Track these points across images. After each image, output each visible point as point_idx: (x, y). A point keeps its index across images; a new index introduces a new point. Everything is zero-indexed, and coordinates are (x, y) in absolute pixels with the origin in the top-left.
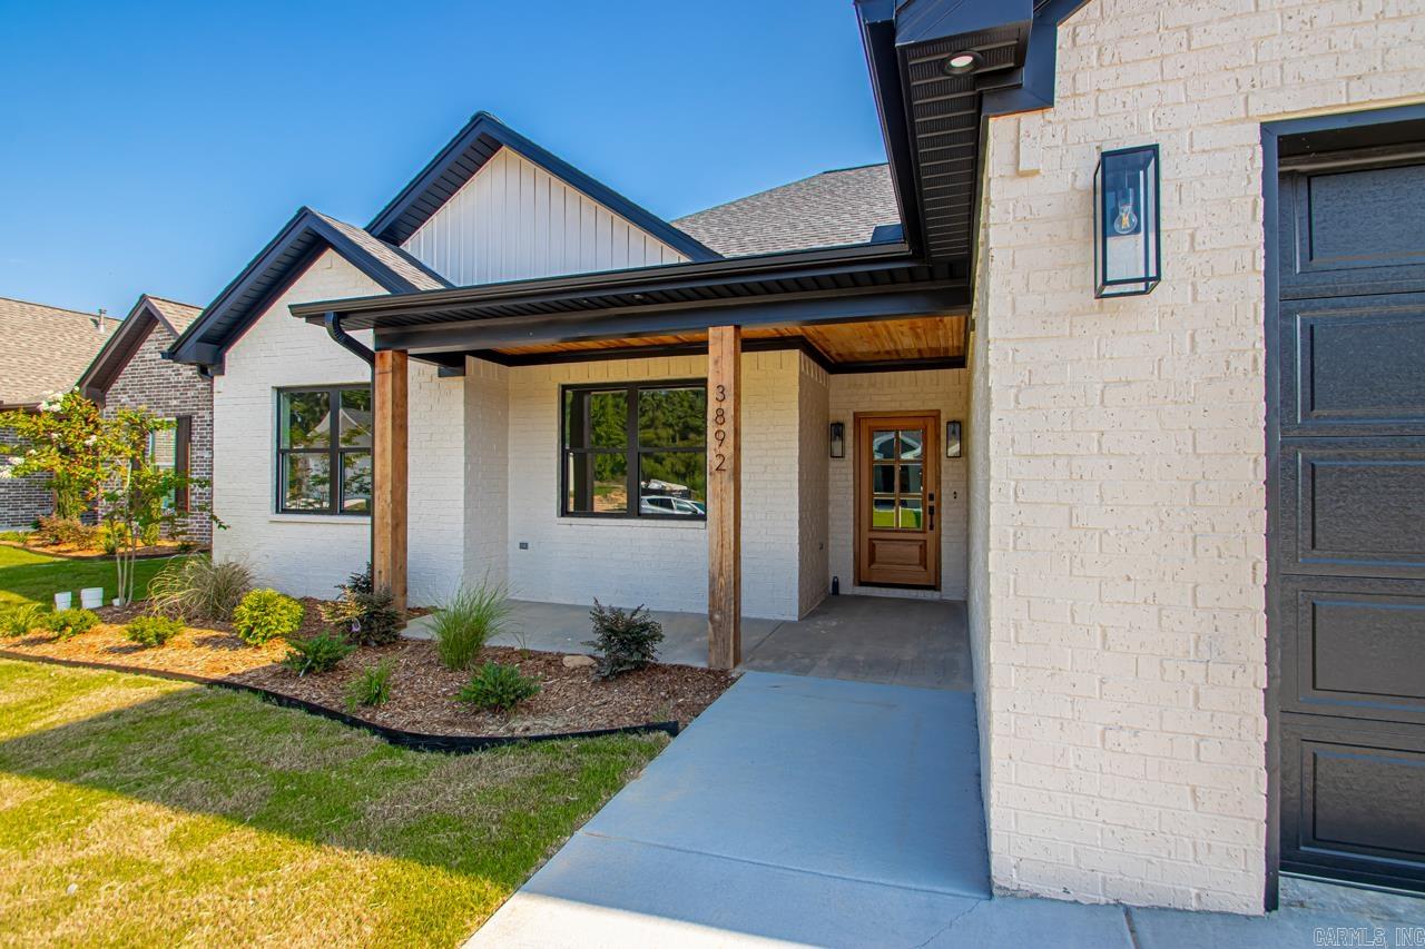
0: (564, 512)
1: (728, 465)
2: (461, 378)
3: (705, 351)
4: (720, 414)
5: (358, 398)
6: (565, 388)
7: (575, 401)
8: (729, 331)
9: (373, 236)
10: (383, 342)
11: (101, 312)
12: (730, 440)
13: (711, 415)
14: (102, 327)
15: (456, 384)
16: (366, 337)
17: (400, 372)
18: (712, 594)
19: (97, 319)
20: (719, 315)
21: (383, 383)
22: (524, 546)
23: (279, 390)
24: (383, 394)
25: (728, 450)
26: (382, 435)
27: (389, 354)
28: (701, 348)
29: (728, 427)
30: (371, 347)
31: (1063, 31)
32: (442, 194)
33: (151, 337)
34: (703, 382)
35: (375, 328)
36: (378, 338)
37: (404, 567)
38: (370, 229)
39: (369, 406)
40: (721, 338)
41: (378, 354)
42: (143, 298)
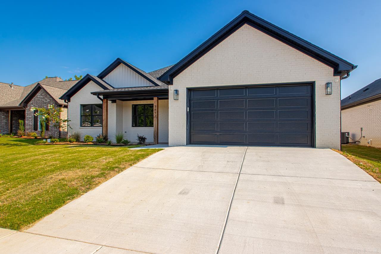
0: (133, 126)
1: (156, 116)
2: (115, 103)
3: (153, 100)
4: (155, 109)
5: (100, 106)
6: (133, 105)
7: (135, 107)
8: (156, 98)
9: (98, 78)
10: (104, 98)
11: (12, 83)
12: (157, 113)
13: (154, 110)
14: (12, 87)
15: (115, 104)
16: (102, 97)
17: (107, 102)
18: (154, 134)
19: (11, 85)
20: (155, 96)
21: (104, 104)
22: (126, 132)
23: (81, 105)
24: (104, 106)
25: (156, 114)
26: (104, 112)
27: (105, 100)
28: (153, 99)
29: (156, 111)
30: (102, 99)
31: (174, 79)
32: (111, 71)
33: (39, 92)
34: (153, 104)
35: (103, 95)
36: (103, 97)
37: (107, 133)
38: (98, 77)
39: (102, 108)
40: (155, 99)
41: (103, 100)
42: (38, 84)
